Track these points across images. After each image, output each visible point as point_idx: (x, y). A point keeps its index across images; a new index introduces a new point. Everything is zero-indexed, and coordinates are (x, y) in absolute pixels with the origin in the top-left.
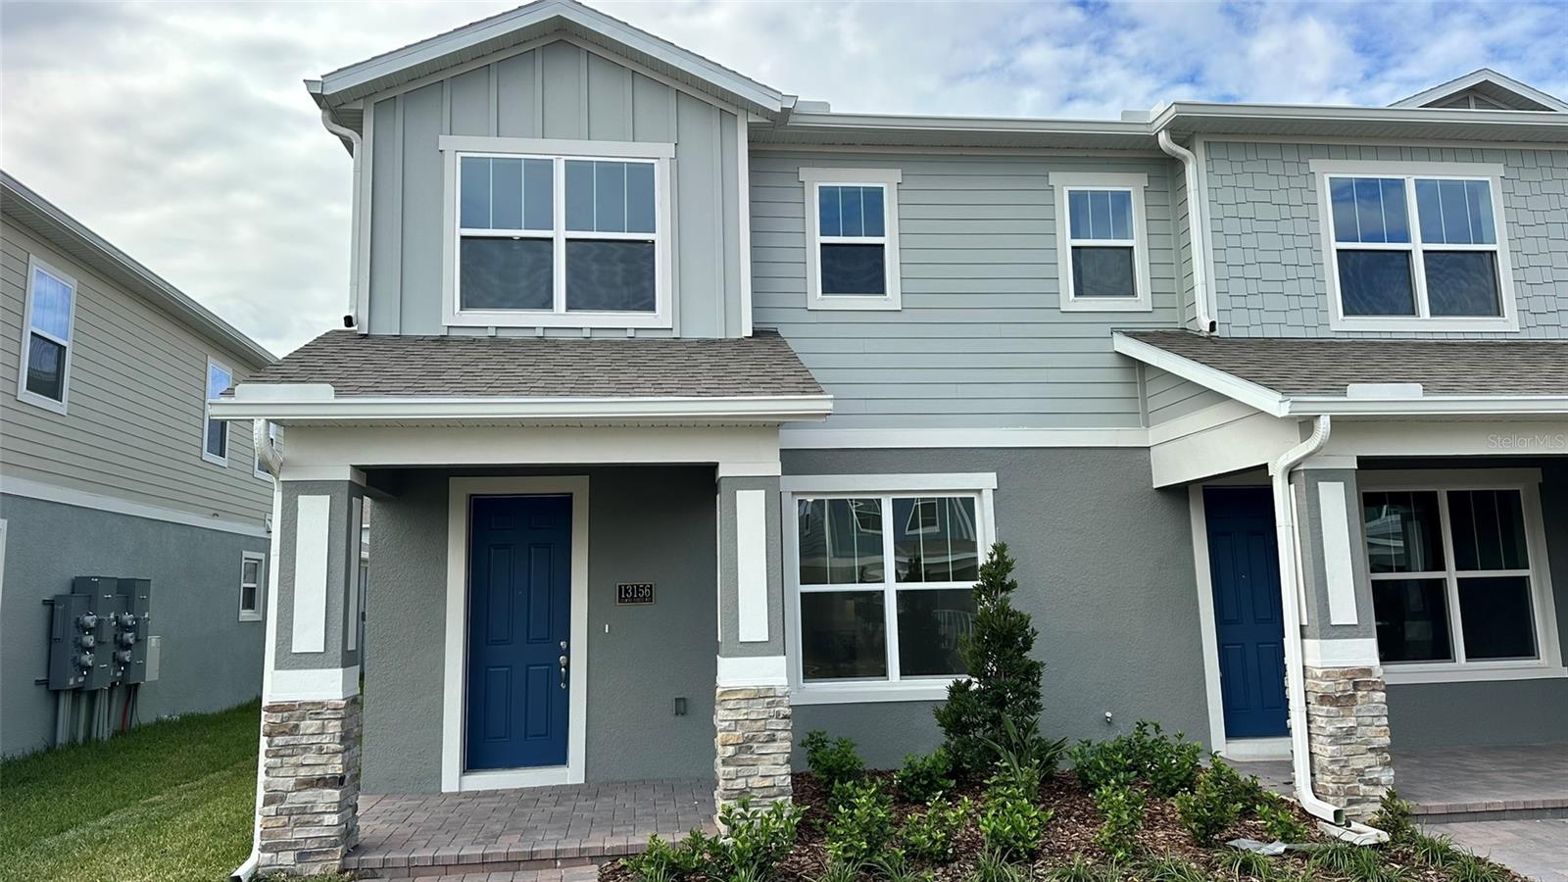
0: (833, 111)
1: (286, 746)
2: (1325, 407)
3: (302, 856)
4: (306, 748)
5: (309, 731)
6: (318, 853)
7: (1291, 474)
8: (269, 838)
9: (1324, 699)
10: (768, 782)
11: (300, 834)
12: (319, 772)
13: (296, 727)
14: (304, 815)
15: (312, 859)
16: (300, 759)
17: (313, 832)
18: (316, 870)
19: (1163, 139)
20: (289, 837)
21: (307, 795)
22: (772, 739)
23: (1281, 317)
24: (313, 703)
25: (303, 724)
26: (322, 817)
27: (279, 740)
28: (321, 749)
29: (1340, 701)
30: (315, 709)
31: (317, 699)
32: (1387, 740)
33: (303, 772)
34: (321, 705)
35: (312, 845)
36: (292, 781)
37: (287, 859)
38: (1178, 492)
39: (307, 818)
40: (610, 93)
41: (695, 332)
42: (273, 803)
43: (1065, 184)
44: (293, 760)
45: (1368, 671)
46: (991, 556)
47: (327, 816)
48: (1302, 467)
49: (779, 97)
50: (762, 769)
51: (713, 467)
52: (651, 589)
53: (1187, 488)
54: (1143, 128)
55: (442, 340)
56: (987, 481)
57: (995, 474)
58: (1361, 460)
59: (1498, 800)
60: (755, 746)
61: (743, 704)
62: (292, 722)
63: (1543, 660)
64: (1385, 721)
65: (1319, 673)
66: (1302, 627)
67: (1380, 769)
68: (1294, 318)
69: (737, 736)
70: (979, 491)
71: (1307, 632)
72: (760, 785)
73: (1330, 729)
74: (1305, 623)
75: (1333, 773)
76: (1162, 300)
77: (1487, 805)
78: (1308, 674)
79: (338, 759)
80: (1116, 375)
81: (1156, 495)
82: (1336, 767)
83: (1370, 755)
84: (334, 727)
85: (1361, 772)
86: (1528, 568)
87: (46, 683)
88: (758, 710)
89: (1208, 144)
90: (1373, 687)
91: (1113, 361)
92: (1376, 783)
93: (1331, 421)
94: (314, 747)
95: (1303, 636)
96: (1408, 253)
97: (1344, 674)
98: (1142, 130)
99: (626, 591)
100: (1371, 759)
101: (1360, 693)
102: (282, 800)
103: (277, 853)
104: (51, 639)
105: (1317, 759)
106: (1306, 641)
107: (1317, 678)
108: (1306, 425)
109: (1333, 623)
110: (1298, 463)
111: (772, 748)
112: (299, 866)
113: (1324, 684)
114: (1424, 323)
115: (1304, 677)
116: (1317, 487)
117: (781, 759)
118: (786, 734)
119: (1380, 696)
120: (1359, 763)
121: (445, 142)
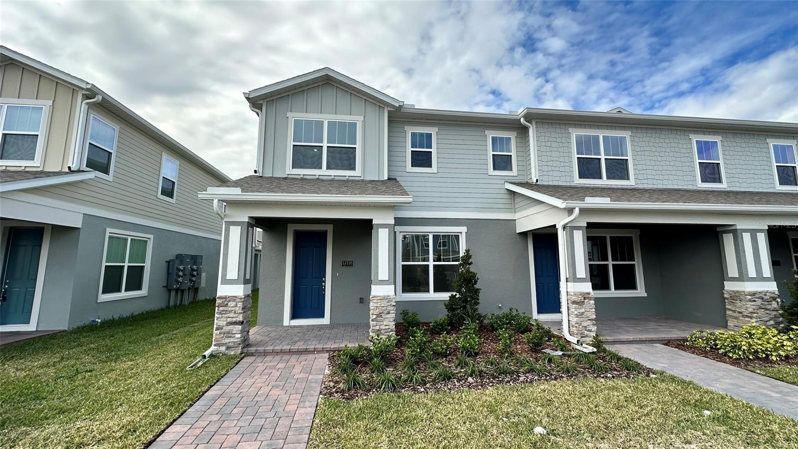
0: (416, 108)
1: (223, 311)
2: (577, 205)
3: (228, 348)
4: (230, 312)
5: (231, 306)
6: (233, 347)
7: (564, 227)
8: (217, 341)
9: (574, 302)
10: (387, 327)
11: (227, 341)
12: (234, 320)
13: (227, 304)
14: (229, 334)
15: (231, 349)
16: (228, 315)
17: (232, 340)
18: (232, 353)
19: (522, 120)
20: (224, 342)
21: (230, 327)
22: (389, 313)
23: (558, 179)
24: (233, 297)
25: (229, 303)
26: (235, 335)
27: (221, 309)
28: (235, 312)
29: (580, 303)
30: (234, 298)
31: (234, 295)
32: (595, 317)
33: (229, 320)
34: (236, 297)
35: (231, 344)
36: (225, 323)
37: (223, 349)
38: (524, 235)
39: (230, 335)
40: (344, 100)
41: (368, 178)
42: (218, 330)
43: (490, 134)
44: (226, 315)
45: (589, 294)
46: (465, 253)
47: (236, 335)
48: (568, 225)
49: (398, 101)
50: (385, 323)
51: (371, 220)
52: (352, 262)
53: (527, 233)
54: (516, 117)
55: (286, 178)
56: (464, 229)
57: (466, 227)
58: (588, 223)
59: (631, 337)
60: (383, 315)
61: (379, 301)
62: (226, 303)
63: (639, 291)
64: (594, 310)
65: (572, 294)
66: (567, 278)
67: (592, 326)
68: (563, 179)
69: (377, 312)
70: (461, 233)
71: (568, 280)
72: (384, 328)
73: (576, 313)
74: (568, 277)
75: (576, 327)
76: (521, 173)
77: (627, 339)
78: (568, 294)
79: (241, 315)
80: (507, 196)
81: (518, 235)
82: (577, 325)
83: (589, 321)
84: (240, 305)
85: (585, 327)
86: (634, 261)
87: (166, 287)
88: (384, 303)
89: (536, 122)
90: (590, 299)
91: (505, 192)
92: (591, 331)
93: (580, 210)
94: (233, 311)
95: (567, 282)
96: (600, 159)
97: (581, 294)
98: (515, 117)
99: (344, 263)
100: (589, 323)
101: (586, 301)
102: (222, 329)
103: (219, 347)
104: (168, 273)
105: (571, 322)
106: (568, 283)
107: (572, 295)
108: (570, 211)
109: (577, 277)
110: (567, 224)
111: (388, 316)
112: (227, 351)
113: (574, 298)
114: (604, 182)
115: (567, 295)
116: (573, 232)
117: (392, 320)
118: (394, 311)
119: (592, 302)
120: (585, 324)
121: (289, 114)
